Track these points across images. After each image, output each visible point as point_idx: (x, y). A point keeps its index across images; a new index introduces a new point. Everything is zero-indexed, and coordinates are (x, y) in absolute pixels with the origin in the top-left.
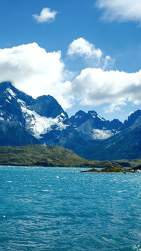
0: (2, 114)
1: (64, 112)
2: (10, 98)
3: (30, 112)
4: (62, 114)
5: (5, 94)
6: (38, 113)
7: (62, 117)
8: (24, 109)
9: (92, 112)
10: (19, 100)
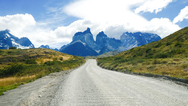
0: (1, 44)
1: (32, 44)
2: (6, 37)
3: (16, 44)
4: (31, 45)
5: (4, 36)
6: (21, 45)
7: (31, 46)
8: (13, 43)
9: (47, 45)
10: (12, 39)
